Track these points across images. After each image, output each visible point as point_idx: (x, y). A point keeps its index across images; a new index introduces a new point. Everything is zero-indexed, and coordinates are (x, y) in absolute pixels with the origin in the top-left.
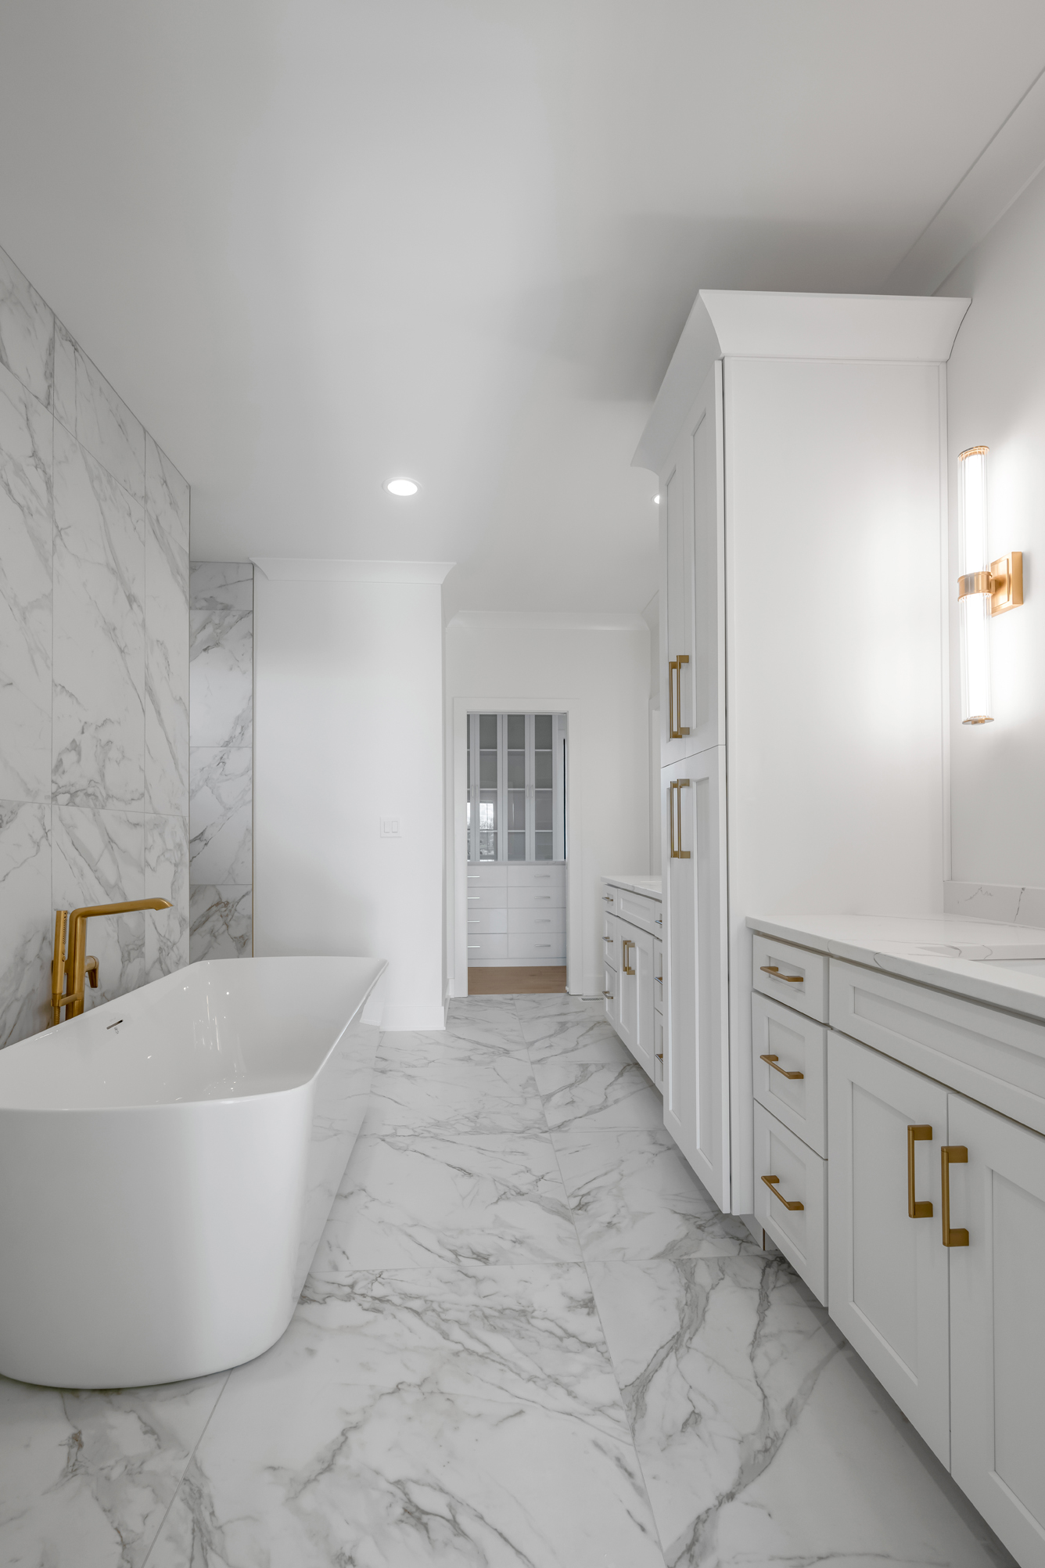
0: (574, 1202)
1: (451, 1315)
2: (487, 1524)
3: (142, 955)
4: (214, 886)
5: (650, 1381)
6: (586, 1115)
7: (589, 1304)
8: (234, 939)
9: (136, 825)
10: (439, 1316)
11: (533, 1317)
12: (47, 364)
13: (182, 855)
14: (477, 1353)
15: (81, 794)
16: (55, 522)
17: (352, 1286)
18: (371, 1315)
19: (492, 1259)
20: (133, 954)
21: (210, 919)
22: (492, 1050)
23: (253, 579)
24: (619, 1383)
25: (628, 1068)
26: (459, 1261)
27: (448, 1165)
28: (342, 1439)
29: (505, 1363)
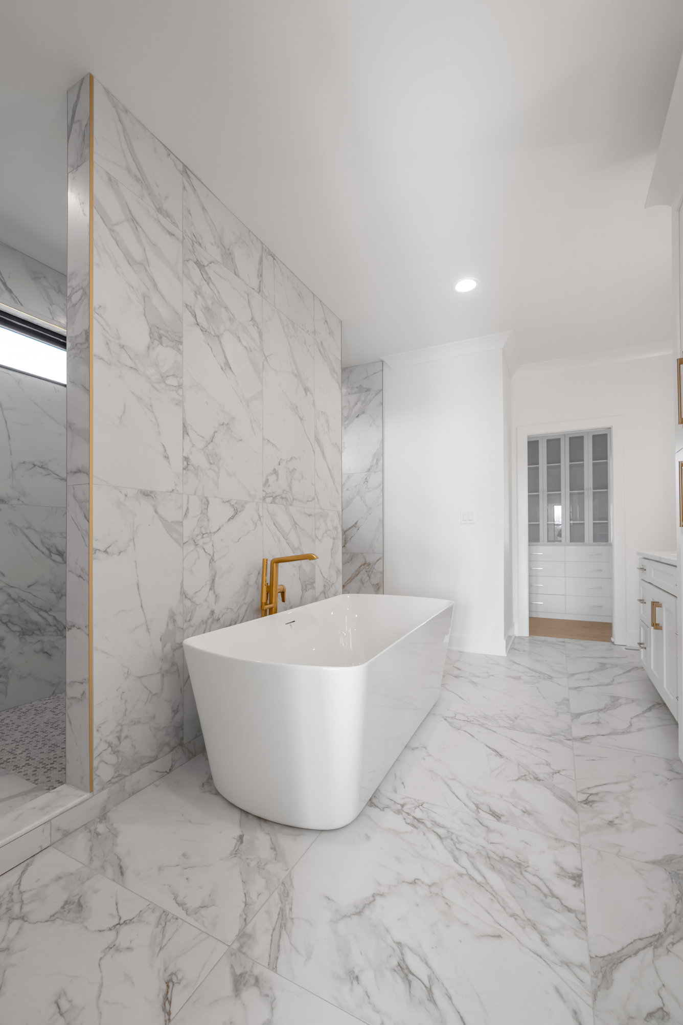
0: (582, 797)
1: (464, 847)
2: (453, 1005)
3: (314, 588)
4: (362, 554)
5: (621, 962)
6: (608, 734)
7: (577, 878)
8: (373, 585)
9: (310, 515)
10: (455, 845)
11: (526, 871)
12: (259, 270)
13: (337, 533)
14: (476, 881)
15: (279, 498)
16: (264, 353)
17: (403, 806)
18: (410, 828)
19: (503, 819)
20: (309, 587)
21: (361, 573)
22: (539, 675)
23: (383, 370)
24: (590, 951)
25: (658, 706)
26: (479, 812)
27: (487, 746)
28: (372, 899)
29: (495, 896)
